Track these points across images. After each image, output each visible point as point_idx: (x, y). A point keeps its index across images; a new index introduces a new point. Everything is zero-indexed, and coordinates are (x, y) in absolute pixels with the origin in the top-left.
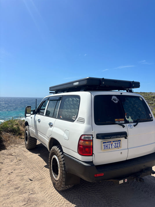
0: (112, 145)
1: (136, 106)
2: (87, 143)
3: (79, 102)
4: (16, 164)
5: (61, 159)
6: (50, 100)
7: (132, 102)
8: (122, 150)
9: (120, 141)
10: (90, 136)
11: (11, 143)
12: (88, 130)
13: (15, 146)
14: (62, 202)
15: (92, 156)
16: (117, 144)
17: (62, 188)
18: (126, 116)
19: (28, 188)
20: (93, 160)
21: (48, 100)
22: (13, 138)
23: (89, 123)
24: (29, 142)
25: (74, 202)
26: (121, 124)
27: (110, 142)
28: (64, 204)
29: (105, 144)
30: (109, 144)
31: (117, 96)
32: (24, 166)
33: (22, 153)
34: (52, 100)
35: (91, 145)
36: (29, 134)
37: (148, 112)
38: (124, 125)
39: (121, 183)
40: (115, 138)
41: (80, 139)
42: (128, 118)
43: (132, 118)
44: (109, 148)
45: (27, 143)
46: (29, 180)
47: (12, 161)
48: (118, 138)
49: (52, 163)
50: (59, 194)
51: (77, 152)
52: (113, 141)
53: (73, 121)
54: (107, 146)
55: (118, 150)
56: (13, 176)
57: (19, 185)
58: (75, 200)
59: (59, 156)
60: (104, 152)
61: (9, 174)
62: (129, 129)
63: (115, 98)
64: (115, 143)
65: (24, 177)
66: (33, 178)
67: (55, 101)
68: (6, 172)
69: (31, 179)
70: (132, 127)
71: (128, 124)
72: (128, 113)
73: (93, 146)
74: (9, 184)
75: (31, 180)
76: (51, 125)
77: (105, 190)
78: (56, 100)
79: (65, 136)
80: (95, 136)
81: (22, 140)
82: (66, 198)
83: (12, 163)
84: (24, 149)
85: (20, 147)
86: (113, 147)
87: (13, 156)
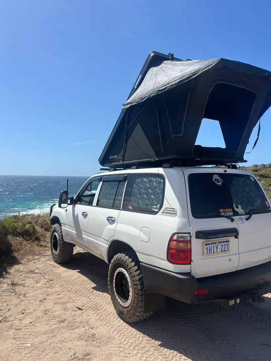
0: (217, 248)
1: (247, 189)
2: (182, 245)
3: (162, 185)
4: (47, 285)
5: (135, 273)
6: (103, 182)
7: (241, 184)
8: (231, 255)
9: (228, 241)
10: (187, 235)
11: (27, 253)
12: (183, 226)
13: (35, 259)
14: (139, 338)
15: (190, 264)
16: (224, 247)
17: (137, 317)
18: (234, 205)
19: (79, 320)
20: (192, 270)
21: (101, 181)
22: (27, 245)
23: (183, 216)
24: (60, 251)
25: (158, 338)
26: (228, 217)
27: (215, 243)
28: (142, 341)
29: (208, 246)
30: (214, 247)
31: (220, 175)
32: (60, 289)
33: (52, 270)
34: (108, 181)
35: (189, 247)
36: (61, 237)
37: (264, 199)
38: (234, 218)
39: (232, 304)
40: (221, 237)
41: (171, 240)
42: (237, 207)
43: (243, 208)
44: (214, 252)
45: (56, 253)
46: (77, 309)
47: (37, 282)
48: (226, 238)
49: (115, 281)
50: (131, 328)
51: (166, 259)
52: (219, 243)
53: (155, 213)
54: (211, 250)
55: (226, 256)
56: (49, 305)
57: (64, 317)
58: (159, 334)
59: (130, 268)
60: (206, 259)
61: (41, 301)
62: (240, 224)
63: (218, 177)
64: (222, 245)
65: (67, 305)
66: (83, 306)
67: (113, 183)
68: (35, 298)
69: (80, 307)
70: (243, 220)
71: (237, 217)
72: (237, 200)
73: (191, 249)
74: (47, 316)
75: (80, 309)
76: (111, 220)
77: (200, 320)
78: (116, 181)
79: (142, 236)
80: (193, 235)
81: (43, 248)
82: (144, 333)
83: (39, 285)
84: (51, 263)
85: (42, 259)
86: (219, 250)
87: (37, 275)
